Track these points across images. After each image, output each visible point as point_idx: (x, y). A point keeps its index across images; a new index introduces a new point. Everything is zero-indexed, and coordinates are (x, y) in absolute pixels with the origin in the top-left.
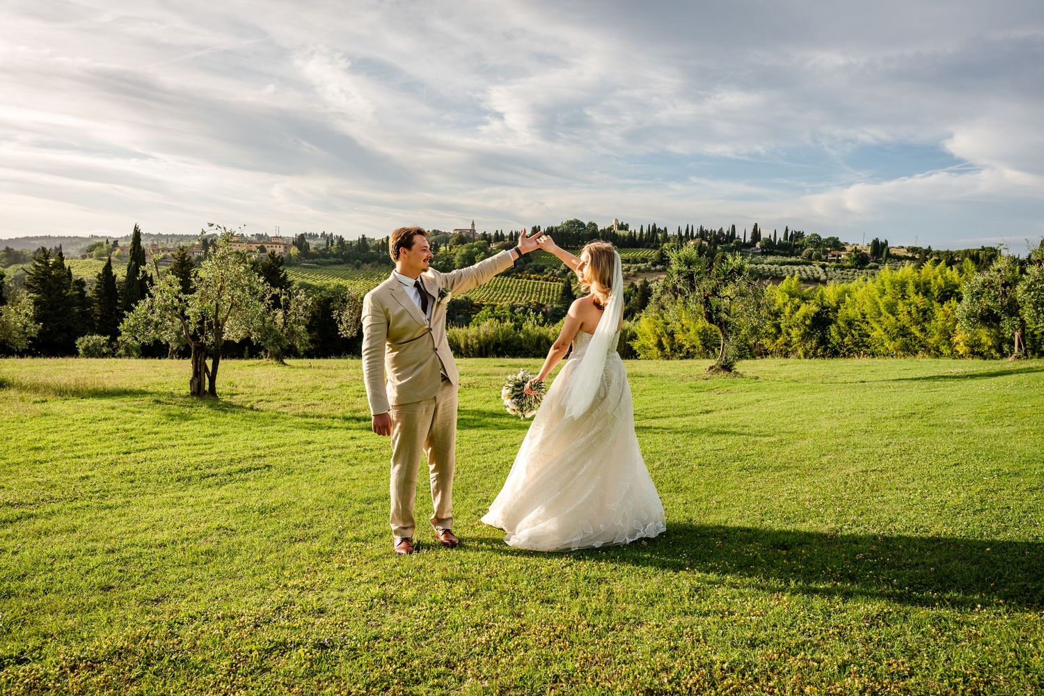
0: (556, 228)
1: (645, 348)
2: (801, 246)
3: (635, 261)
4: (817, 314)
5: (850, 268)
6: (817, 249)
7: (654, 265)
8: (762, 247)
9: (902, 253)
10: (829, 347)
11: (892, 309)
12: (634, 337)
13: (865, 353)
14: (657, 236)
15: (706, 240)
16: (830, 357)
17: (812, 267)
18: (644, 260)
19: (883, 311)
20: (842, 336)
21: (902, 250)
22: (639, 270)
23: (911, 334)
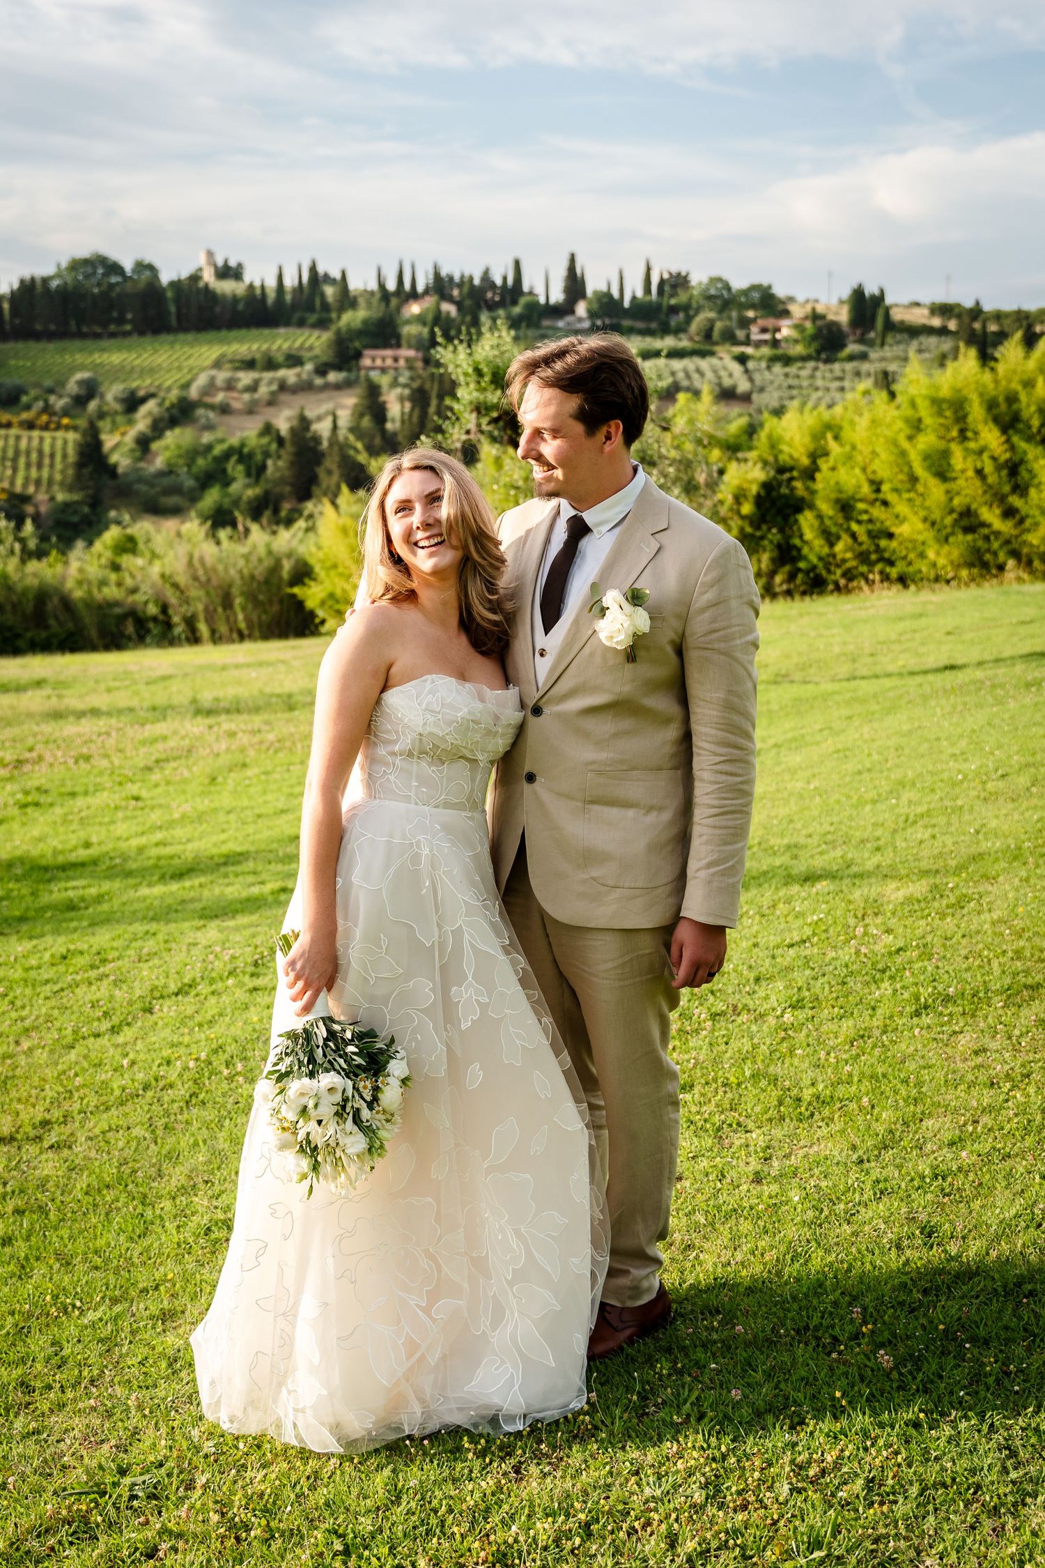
0: (45, 281)
1: (337, 601)
2: (686, 308)
3: (271, 365)
4: (767, 486)
5: (804, 359)
6: (725, 315)
7: (321, 371)
8: (592, 315)
9: (919, 317)
10: (799, 570)
11: (941, 469)
12: (303, 573)
13: (886, 578)
14: (323, 295)
15: (450, 299)
16: (804, 593)
17: (714, 361)
18: (294, 360)
19: (920, 471)
20: (830, 538)
21: (917, 311)
22: (283, 387)
23: (984, 525)
